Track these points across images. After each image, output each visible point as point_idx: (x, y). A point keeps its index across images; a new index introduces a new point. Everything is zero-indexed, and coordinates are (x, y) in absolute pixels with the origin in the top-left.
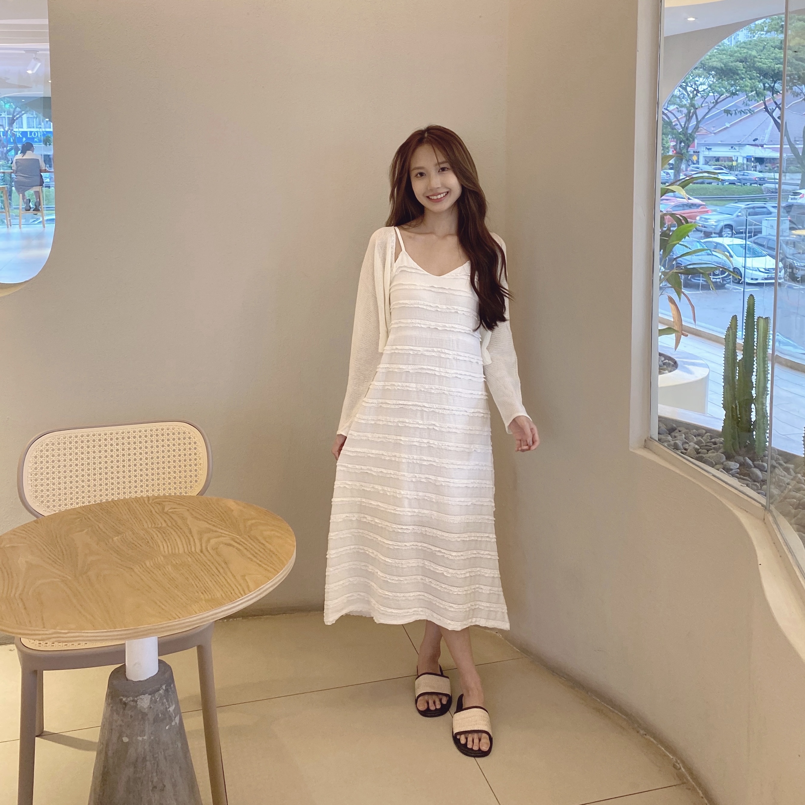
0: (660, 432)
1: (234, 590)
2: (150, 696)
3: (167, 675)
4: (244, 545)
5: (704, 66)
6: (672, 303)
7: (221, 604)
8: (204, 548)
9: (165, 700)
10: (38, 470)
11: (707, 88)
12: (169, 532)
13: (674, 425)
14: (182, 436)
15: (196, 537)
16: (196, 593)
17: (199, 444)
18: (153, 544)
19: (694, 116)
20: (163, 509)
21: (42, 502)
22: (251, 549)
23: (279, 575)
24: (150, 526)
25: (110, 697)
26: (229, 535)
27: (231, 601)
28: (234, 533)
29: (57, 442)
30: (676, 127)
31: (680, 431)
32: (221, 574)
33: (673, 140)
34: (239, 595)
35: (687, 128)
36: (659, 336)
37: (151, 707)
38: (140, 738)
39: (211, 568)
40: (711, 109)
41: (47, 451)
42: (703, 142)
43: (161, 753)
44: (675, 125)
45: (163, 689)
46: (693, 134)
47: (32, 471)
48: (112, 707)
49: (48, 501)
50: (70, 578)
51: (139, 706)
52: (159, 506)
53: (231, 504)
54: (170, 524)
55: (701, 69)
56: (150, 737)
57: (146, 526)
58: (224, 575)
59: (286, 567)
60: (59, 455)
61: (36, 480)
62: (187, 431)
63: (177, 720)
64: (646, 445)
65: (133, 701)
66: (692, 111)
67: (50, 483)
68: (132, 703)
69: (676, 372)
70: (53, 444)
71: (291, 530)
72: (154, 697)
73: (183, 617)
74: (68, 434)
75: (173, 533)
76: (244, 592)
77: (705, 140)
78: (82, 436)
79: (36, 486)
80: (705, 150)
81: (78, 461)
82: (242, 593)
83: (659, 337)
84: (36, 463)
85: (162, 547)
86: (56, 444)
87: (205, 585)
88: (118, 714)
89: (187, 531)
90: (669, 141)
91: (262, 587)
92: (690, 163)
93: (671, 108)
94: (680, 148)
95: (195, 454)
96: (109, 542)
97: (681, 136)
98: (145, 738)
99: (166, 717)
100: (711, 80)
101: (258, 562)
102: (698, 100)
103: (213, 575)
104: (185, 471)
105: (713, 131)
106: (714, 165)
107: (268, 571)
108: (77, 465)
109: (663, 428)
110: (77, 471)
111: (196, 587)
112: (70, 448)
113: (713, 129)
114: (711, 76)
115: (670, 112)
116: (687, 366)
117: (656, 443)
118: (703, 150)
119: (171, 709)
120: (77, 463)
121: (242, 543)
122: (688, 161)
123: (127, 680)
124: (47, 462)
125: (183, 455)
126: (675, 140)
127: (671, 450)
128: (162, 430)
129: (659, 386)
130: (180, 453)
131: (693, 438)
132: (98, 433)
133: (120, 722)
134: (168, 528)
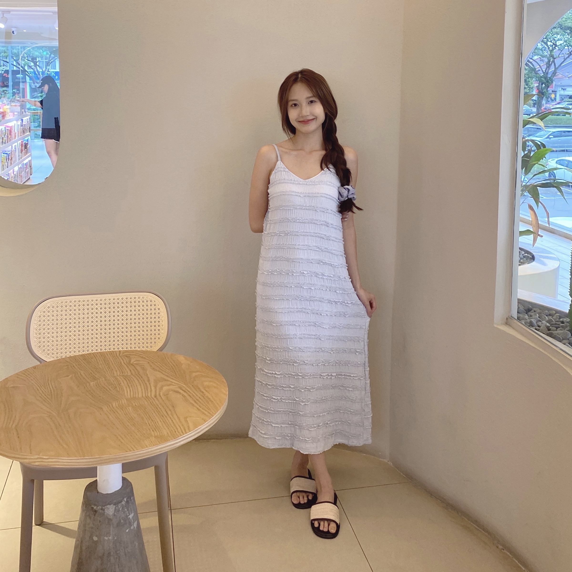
0: (519, 312)
1: (177, 429)
2: (114, 506)
3: (128, 490)
4: (189, 393)
5: (561, 26)
6: (531, 210)
7: (166, 440)
8: (158, 394)
9: (126, 510)
10: (41, 327)
11: (563, 43)
12: (132, 380)
13: (530, 306)
14: (149, 304)
15: (152, 384)
16: (148, 430)
17: (162, 310)
18: (119, 389)
19: (553, 64)
20: (130, 361)
21: (44, 350)
22: (194, 396)
23: (213, 418)
24: (119, 374)
25: (85, 505)
26: (178, 384)
27: (175, 439)
28: (182, 382)
29: (56, 306)
30: (539, 72)
31: (535, 311)
32: (168, 415)
33: (536, 82)
34: (182, 434)
35: (547, 73)
36: (520, 236)
37: (115, 515)
38: (106, 538)
39: (162, 411)
40: (566, 58)
41: (49, 312)
42: (560, 84)
43: (122, 550)
44: (538, 71)
45: (125, 501)
46: (552, 78)
47: (37, 327)
48: (86, 513)
49: (48, 350)
50: (54, 414)
51: (106, 514)
52: (126, 358)
53: (182, 359)
54: (133, 373)
55: (559, 29)
56: (114, 538)
57: (115, 375)
58: (171, 416)
59: (219, 412)
60: (57, 315)
61: (40, 334)
62: (153, 300)
63: (135, 525)
64: (508, 322)
65: (102, 509)
66: (551, 60)
67: (50, 336)
68: (101, 511)
69: (534, 263)
70: (53, 307)
71: (225, 381)
72: (118, 507)
73: (137, 450)
74: (64, 300)
75: (136, 381)
76: (185, 430)
77: (561, 82)
78: (75, 302)
79: (40, 338)
80: (561, 90)
81: (72, 320)
82: (184, 431)
83: (520, 238)
84: (40, 321)
85: (126, 392)
86: (55, 307)
87: (156, 424)
88: (90, 518)
89: (146, 380)
90: (534, 82)
91: (199, 427)
92: (549, 100)
93: (535, 57)
94: (541, 89)
95: (159, 317)
96: (86, 386)
97: (543, 79)
98: (110, 538)
99: (127, 522)
100: (567, 37)
101: (198, 407)
102: (556, 52)
103: (163, 416)
104: (151, 330)
105: (567, 75)
106: (568, 102)
107: (205, 414)
108: (70, 323)
109: (522, 308)
110: (70, 327)
111: (148, 425)
112: (66, 311)
113: (567, 74)
114: (566, 34)
115: (534, 60)
116: (542, 259)
117: (515, 321)
118: (559, 90)
119: (131, 516)
120: (70, 321)
121: (187, 391)
122: (547, 98)
123: (98, 492)
124: (48, 320)
125: (150, 318)
126: (538, 82)
127: (527, 327)
128: (135, 298)
129: (519, 275)
130: (147, 317)
131: (545, 317)
132: (87, 299)
133: (91, 525)
134: (132, 376)
